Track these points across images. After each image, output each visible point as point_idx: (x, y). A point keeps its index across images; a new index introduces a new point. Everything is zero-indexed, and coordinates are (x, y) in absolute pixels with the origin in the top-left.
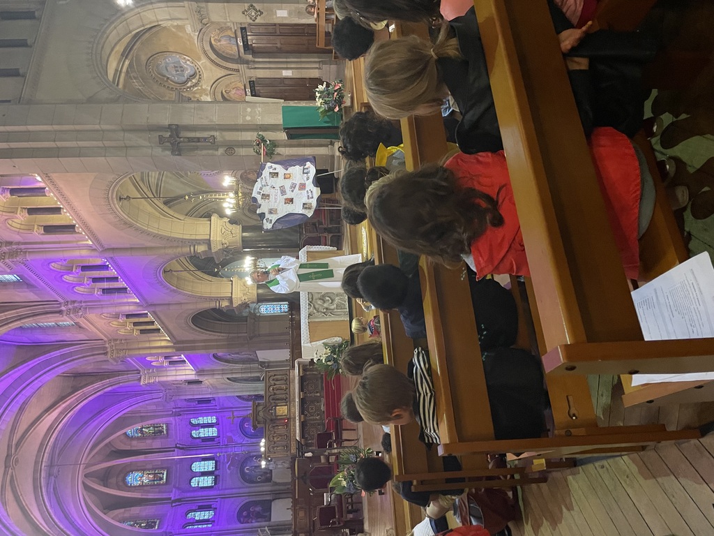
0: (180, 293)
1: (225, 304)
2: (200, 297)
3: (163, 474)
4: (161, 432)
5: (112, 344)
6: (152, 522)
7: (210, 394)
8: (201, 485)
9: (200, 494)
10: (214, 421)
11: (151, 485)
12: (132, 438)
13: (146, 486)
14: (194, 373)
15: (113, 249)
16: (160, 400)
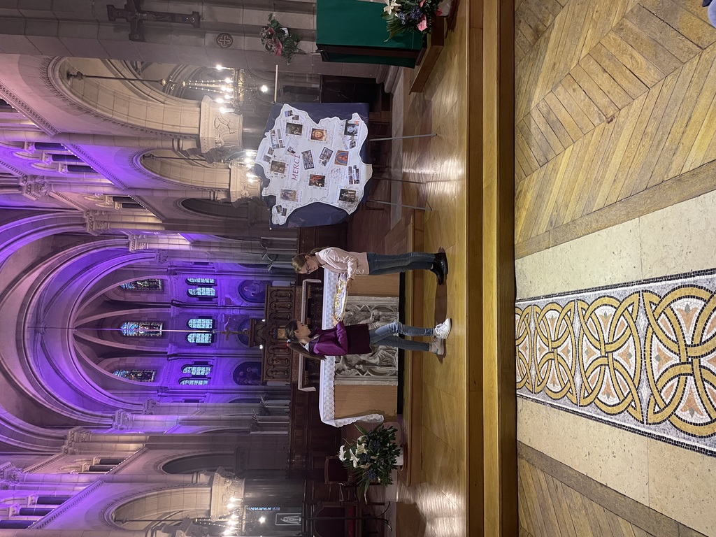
0: (164, 181)
1: (221, 196)
2: (191, 187)
3: (159, 327)
4: (156, 287)
5: (91, 215)
6: (148, 373)
7: (207, 259)
8: (198, 341)
9: (196, 351)
10: (212, 281)
11: (147, 337)
12: (126, 290)
13: (142, 337)
14: (188, 243)
15: (70, 134)
16: (153, 260)
